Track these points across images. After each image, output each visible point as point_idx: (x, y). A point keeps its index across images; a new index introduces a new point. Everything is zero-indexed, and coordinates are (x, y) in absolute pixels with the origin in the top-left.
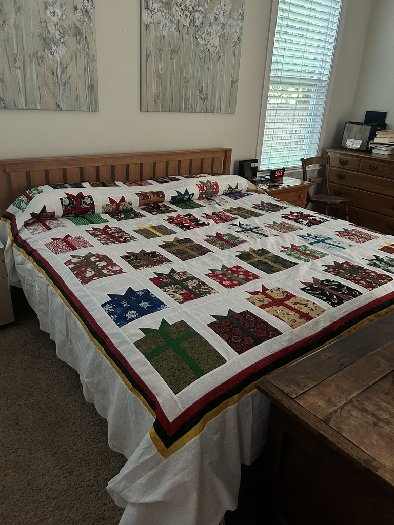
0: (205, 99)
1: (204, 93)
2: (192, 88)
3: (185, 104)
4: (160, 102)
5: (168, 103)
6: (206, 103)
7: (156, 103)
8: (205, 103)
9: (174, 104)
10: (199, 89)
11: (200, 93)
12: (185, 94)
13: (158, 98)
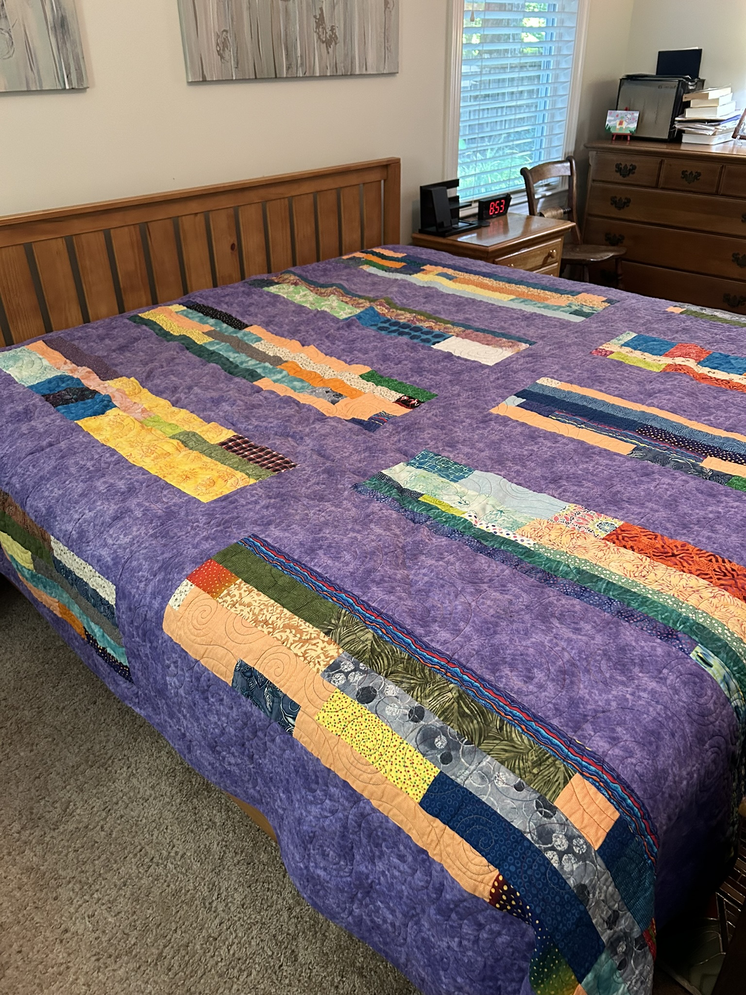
0: (329, 41)
1: (328, 24)
2: (301, 14)
3: (287, 55)
4: (230, 54)
5: (250, 55)
6: (334, 51)
7: (222, 57)
8: (331, 50)
9: (264, 59)
10: (315, 17)
11: (317, 27)
12: (286, 30)
13: (225, 44)
